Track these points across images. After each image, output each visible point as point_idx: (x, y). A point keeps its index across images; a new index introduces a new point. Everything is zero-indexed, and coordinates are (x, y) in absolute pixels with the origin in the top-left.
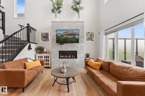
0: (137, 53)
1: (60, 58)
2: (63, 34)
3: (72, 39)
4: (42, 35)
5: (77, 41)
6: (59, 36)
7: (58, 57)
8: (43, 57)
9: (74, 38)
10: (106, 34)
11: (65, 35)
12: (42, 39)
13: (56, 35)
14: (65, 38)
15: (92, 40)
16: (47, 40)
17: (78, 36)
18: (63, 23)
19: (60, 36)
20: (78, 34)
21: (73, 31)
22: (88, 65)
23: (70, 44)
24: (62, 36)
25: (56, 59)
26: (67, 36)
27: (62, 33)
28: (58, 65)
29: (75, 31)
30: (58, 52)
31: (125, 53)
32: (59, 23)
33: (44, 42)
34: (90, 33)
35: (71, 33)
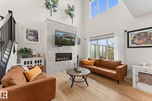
0: (99, 53)
1: (56, 61)
2: (62, 36)
3: (70, 42)
4: (27, 32)
5: (73, 44)
6: (58, 37)
7: (55, 60)
8: (34, 62)
9: (71, 41)
10: (91, 41)
11: (64, 37)
12: (27, 38)
13: (56, 36)
14: (64, 40)
15: (79, 44)
16: (36, 40)
17: (74, 40)
18: (61, 25)
19: (60, 37)
20: (75, 38)
21: (71, 34)
22: (84, 64)
23: (66, 47)
24: (61, 37)
25: (52, 63)
26: (65, 39)
27: (61, 34)
28: (54, 69)
29: (72, 35)
30: (55, 54)
31: (95, 54)
32: (56, 23)
33: (31, 42)
34: (79, 38)
35: (70, 36)
